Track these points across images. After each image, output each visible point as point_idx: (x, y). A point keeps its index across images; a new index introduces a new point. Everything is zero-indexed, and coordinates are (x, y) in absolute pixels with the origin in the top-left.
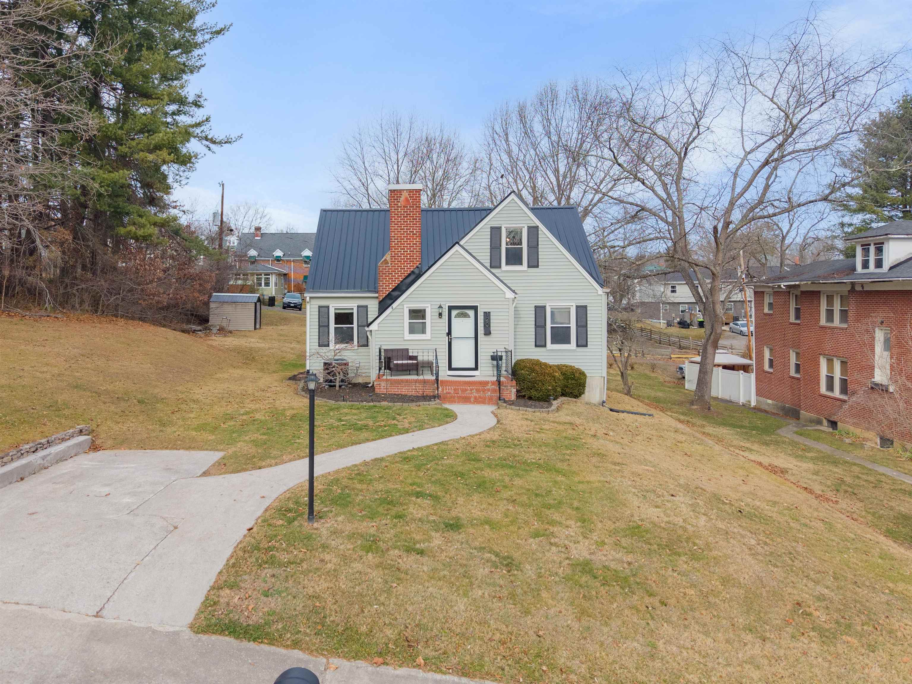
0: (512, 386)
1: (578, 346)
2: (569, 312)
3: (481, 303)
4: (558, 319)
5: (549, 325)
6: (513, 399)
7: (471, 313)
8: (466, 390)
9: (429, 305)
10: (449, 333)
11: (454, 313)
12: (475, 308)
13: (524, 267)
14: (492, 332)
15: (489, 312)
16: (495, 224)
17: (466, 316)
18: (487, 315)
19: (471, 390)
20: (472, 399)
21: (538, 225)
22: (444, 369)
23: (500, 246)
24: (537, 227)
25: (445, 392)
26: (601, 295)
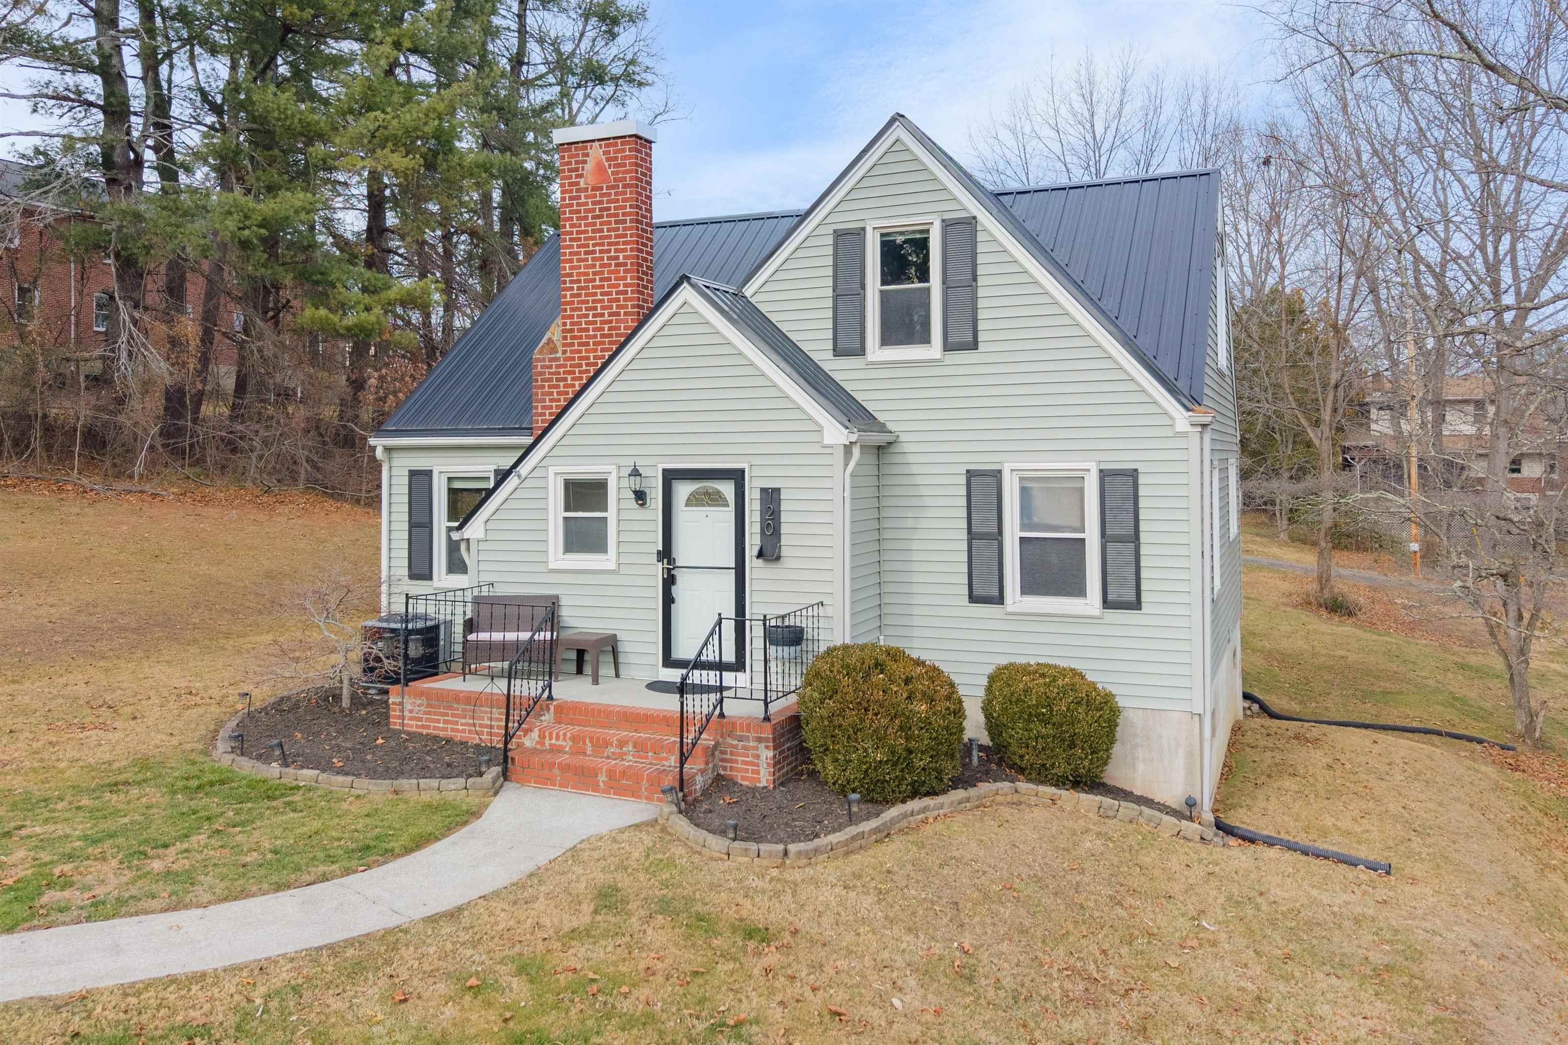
0: (759, 740)
1: (1107, 604)
2: (1081, 491)
3: (755, 461)
4: (1044, 511)
5: (1012, 533)
6: (763, 783)
7: (727, 489)
8: (607, 744)
9: (613, 468)
10: (666, 554)
11: (683, 490)
12: (737, 476)
13: (935, 349)
14: (784, 552)
15: (778, 490)
16: (846, 221)
17: (716, 499)
18: (771, 497)
19: (622, 743)
20: (602, 778)
21: (975, 212)
22: (650, 660)
23: (863, 286)
24: (972, 221)
25: (547, 742)
26: (1184, 435)
